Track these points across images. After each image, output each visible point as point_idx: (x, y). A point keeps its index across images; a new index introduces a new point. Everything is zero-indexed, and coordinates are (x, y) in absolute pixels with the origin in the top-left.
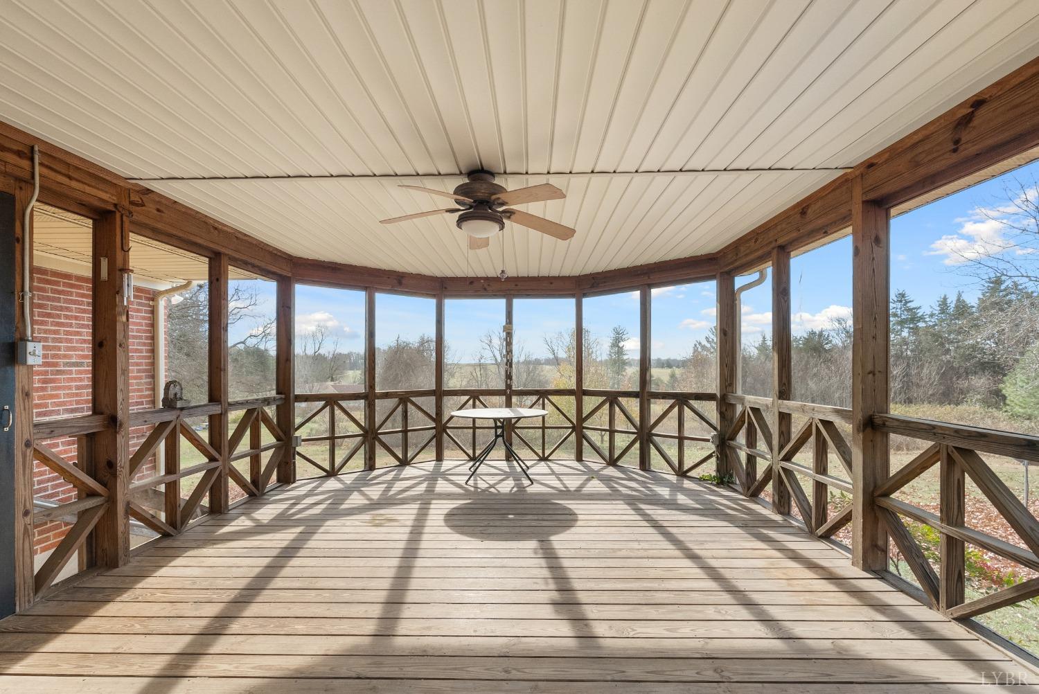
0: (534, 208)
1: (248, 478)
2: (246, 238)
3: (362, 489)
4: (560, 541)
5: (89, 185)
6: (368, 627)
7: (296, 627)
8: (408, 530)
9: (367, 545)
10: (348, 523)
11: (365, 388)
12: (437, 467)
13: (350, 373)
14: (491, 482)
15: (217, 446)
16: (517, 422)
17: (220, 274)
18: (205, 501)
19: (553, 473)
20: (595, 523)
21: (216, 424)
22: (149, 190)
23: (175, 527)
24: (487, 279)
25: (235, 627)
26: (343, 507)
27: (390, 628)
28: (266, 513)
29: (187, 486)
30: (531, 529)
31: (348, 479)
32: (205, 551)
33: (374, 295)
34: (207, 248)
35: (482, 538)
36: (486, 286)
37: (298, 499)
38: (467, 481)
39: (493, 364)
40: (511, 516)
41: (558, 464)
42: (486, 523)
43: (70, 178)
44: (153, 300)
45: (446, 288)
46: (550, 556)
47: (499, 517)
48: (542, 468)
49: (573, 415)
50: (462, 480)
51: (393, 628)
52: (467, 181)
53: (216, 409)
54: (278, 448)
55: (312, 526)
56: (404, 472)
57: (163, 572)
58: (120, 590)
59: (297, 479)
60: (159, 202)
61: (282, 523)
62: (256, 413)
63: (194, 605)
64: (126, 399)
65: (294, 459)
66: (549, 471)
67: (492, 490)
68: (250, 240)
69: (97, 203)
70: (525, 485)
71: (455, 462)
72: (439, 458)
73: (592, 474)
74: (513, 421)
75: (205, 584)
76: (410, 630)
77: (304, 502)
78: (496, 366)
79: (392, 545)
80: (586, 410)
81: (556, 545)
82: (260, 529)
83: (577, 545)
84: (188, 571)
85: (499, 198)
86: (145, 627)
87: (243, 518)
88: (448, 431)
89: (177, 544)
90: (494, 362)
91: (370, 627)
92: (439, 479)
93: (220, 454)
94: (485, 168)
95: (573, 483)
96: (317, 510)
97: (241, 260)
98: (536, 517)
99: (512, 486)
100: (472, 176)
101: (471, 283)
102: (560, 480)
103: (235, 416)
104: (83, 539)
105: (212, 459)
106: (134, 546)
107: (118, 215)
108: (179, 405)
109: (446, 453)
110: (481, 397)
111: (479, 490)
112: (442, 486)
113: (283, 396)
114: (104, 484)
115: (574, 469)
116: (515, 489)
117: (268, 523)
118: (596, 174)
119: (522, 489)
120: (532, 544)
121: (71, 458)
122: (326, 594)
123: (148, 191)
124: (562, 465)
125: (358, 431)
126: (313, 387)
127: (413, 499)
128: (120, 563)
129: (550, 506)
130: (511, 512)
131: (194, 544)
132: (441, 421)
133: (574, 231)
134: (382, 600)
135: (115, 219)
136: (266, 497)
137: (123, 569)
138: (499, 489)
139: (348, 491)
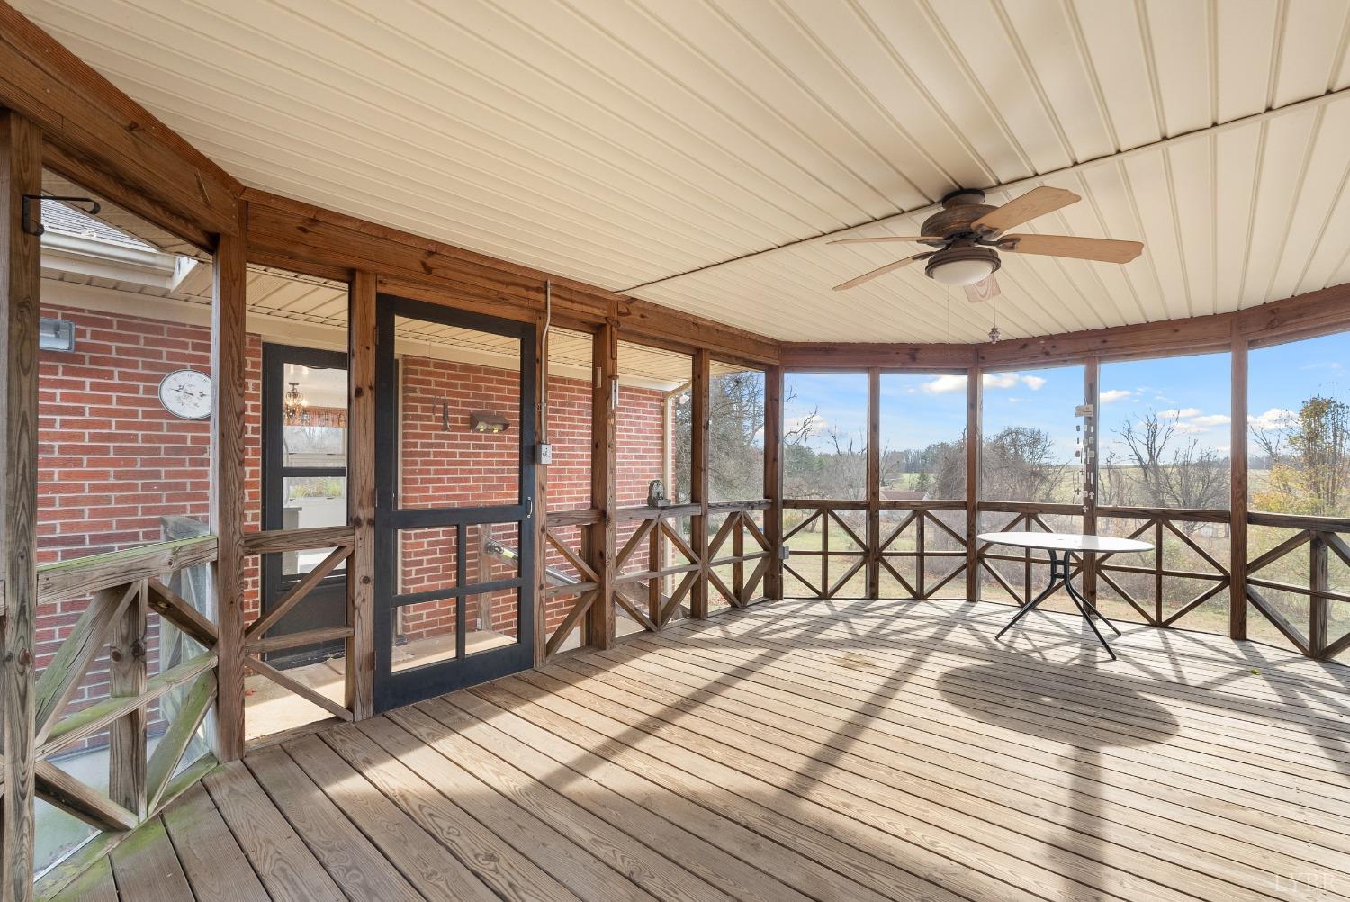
0: (1041, 225)
1: (730, 588)
2: (726, 329)
3: (851, 620)
4: (1117, 761)
5: (586, 305)
6: (781, 778)
7: (714, 751)
8: (882, 681)
9: (826, 687)
10: (816, 656)
11: (867, 495)
12: (962, 611)
13: (906, 476)
14: (1038, 644)
15: (698, 550)
16: (1104, 558)
17: (701, 371)
18: (686, 602)
19: (1167, 650)
20: (1211, 749)
21: (696, 526)
22: (632, 298)
23: (656, 624)
24: (1051, 338)
25: (664, 731)
26: (819, 636)
27: (803, 788)
28: (739, 627)
29: (672, 584)
30: (1073, 727)
31: (840, 606)
32: (671, 652)
33: (878, 378)
34: (690, 346)
35: (983, 717)
36: (1049, 349)
37: (777, 618)
38: (999, 636)
39: (1136, 466)
40: (1047, 700)
41: (1186, 637)
42: (999, 699)
43: (572, 301)
44: (663, 401)
45: (983, 358)
46: (1086, 774)
47: (1026, 696)
48: (1152, 637)
49: (1225, 559)
50: (990, 633)
51: (806, 789)
52: (942, 209)
53: (697, 511)
54: (765, 557)
55: (779, 649)
56: (914, 609)
57: (634, 662)
58: (598, 670)
59: (784, 596)
60: (643, 308)
61: (749, 641)
62: (738, 518)
63: (643, 700)
64: (614, 496)
65: (781, 572)
66: (1160, 646)
67: (1036, 655)
68: (731, 331)
69: (592, 320)
70: (1099, 659)
71: (995, 606)
72: (972, 597)
73: (1255, 666)
74: (1099, 556)
75: (658, 683)
76: (828, 800)
77: (781, 623)
78: (1141, 470)
79: (853, 694)
80: (1254, 552)
81: (1106, 761)
82: (728, 642)
83: (1152, 774)
84: (652, 668)
85: (981, 225)
86: (602, 706)
87: (717, 627)
88: (986, 560)
89: (655, 640)
90: (1138, 463)
91: (783, 779)
92: (960, 625)
93: (700, 557)
94: (965, 186)
95: (1196, 674)
96: (789, 635)
97: (724, 354)
98: (1092, 711)
99: (1074, 655)
100: (948, 202)
101: (1024, 346)
102: (1175, 663)
103: (718, 519)
104: (583, 614)
105: (693, 562)
106: (619, 634)
107: (608, 327)
108: (660, 503)
109: (985, 592)
110: (1040, 517)
111: (1013, 651)
112: (959, 636)
113: (770, 500)
114: (597, 572)
115: (1218, 650)
116: (1077, 662)
117: (737, 638)
118: (1222, 127)
119: (1088, 663)
120: (1064, 749)
121: (575, 544)
122: (757, 727)
123: (633, 300)
124: (1195, 640)
125: (857, 548)
126: (858, 492)
127: (907, 644)
128: (608, 647)
129: (1130, 701)
130: (1048, 693)
131: (667, 644)
132: (974, 545)
133: (1141, 245)
134: (811, 754)
135: (606, 331)
136: (747, 610)
137: (609, 653)
138: (1047, 657)
139: (834, 619)
